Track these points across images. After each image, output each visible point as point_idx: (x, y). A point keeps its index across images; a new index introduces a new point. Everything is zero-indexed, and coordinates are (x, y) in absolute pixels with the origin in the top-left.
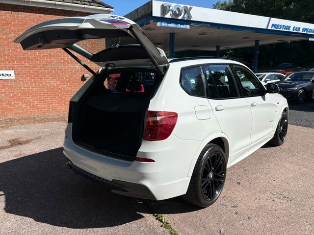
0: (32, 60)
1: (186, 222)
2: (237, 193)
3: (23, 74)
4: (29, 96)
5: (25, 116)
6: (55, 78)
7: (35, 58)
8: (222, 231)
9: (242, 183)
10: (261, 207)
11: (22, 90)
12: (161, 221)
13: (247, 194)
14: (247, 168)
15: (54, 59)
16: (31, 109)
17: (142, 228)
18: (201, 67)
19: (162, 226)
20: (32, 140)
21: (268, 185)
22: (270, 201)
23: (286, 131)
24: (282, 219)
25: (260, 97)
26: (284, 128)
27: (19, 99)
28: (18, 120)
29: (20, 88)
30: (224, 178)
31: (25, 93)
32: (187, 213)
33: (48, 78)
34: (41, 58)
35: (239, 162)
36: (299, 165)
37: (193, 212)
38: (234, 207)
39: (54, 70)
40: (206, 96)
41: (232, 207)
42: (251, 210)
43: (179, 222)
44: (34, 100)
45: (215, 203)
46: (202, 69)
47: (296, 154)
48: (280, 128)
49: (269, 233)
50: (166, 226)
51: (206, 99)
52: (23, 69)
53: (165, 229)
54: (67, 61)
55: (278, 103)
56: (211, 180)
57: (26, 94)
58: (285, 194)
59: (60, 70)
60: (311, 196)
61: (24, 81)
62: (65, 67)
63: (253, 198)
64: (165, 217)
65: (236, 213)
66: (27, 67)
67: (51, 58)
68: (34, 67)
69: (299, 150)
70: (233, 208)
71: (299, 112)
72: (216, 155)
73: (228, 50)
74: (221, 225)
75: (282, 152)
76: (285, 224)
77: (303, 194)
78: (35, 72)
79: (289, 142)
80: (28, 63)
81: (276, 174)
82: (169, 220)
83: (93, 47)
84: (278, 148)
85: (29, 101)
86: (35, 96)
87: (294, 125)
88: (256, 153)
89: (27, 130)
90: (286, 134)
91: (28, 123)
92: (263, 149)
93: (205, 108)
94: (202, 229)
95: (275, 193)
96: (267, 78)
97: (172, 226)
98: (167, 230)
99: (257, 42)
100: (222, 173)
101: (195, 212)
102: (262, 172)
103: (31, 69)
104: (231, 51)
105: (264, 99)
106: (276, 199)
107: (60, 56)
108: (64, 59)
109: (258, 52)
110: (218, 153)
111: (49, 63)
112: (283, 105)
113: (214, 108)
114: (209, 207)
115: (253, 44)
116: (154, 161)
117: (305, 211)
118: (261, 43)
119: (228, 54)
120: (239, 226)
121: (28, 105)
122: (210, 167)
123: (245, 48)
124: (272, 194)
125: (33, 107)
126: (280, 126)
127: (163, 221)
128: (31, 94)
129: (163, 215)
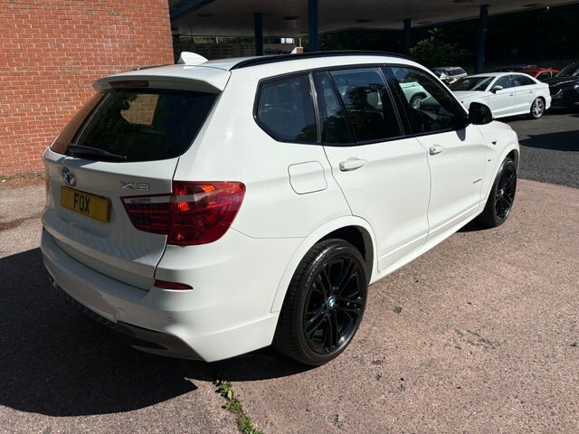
0: (25, 61)
1: (273, 399)
2: (389, 332)
3: (9, 88)
4: (26, 132)
5: (22, 170)
6: (73, 95)
7: (30, 55)
8: (341, 418)
9: (405, 309)
10: (430, 363)
11: (11, 120)
12: (226, 396)
13: (410, 333)
14: (424, 276)
15: (68, 55)
16: (32, 158)
17: (184, 413)
18: (310, 76)
19: (224, 407)
20: (23, 220)
21: (455, 313)
22: (453, 348)
23: (513, 196)
24: (467, 390)
25: (454, 132)
26: (507, 191)
27: (6, 138)
28: (8, 179)
29: (7, 116)
30: (362, 306)
31: (17, 127)
32: (280, 379)
33: (59, 95)
34: (42, 55)
35: (410, 264)
36: (526, 269)
37: (293, 376)
38: (378, 362)
39: (69, 78)
40: (319, 141)
41: (374, 363)
42: (409, 369)
43: (260, 398)
44: (36, 140)
45: (342, 354)
46: (312, 82)
47: (526, 244)
48: (499, 192)
49: (435, 421)
50: (234, 406)
51: (321, 147)
52: (9, 79)
53: (228, 413)
54: (95, 60)
55: (494, 143)
56: (331, 311)
57: (20, 128)
58: (485, 334)
59: (81, 77)
60: (536, 338)
61: (12, 102)
62: (90, 73)
63: (419, 344)
64: (236, 388)
65: (378, 377)
66: (16, 74)
67: (61, 55)
68: (31, 74)
69: (534, 235)
70: (374, 366)
71: (552, 151)
72: (342, 261)
73: (432, 27)
74: (342, 405)
75: (498, 240)
76: (471, 402)
77: (522, 333)
78: (32, 83)
79: (517, 218)
80: (18, 65)
81: (476, 288)
82: (242, 394)
83: (144, 29)
84: (493, 230)
85: (26, 141)
86: (37, 131)
87: (536, 180)
88: (447, 244)
89: (20, 199)
90: (511, 203)
91: (27, 184)
92: (462, 234)
93: (315, 167)
94: (303, 412)
95: (465, 332)
96: (497, 83)
97: (243, 408)
98: (233, 417)
99: (484, 9)
100: (357, 295)
101: (298, 375)
102: (450, 285)
103: (25, 79)
104: (436, 29)
105: (462, 137)
106: (463, 345)
107: (79, 50)
108: (88, 55)
109: (485, 30)
110: (346, 257)
111: (59, 64)
112: (507, 146)
113: (336, 166)
114: (327, 365)
115: (476, 13)
116: (189, 288)
117: (517, 373)
118: (491, 12)
119: (431, 35)
120: (377, 406)
121: (25, 150)
122: (327, 288)
123: (463, 22)
124: (459, 333)
125: (36, 153)
126: (500, 188)
127: (230, 395)
128: (29, 128)
129: (232, 383)
